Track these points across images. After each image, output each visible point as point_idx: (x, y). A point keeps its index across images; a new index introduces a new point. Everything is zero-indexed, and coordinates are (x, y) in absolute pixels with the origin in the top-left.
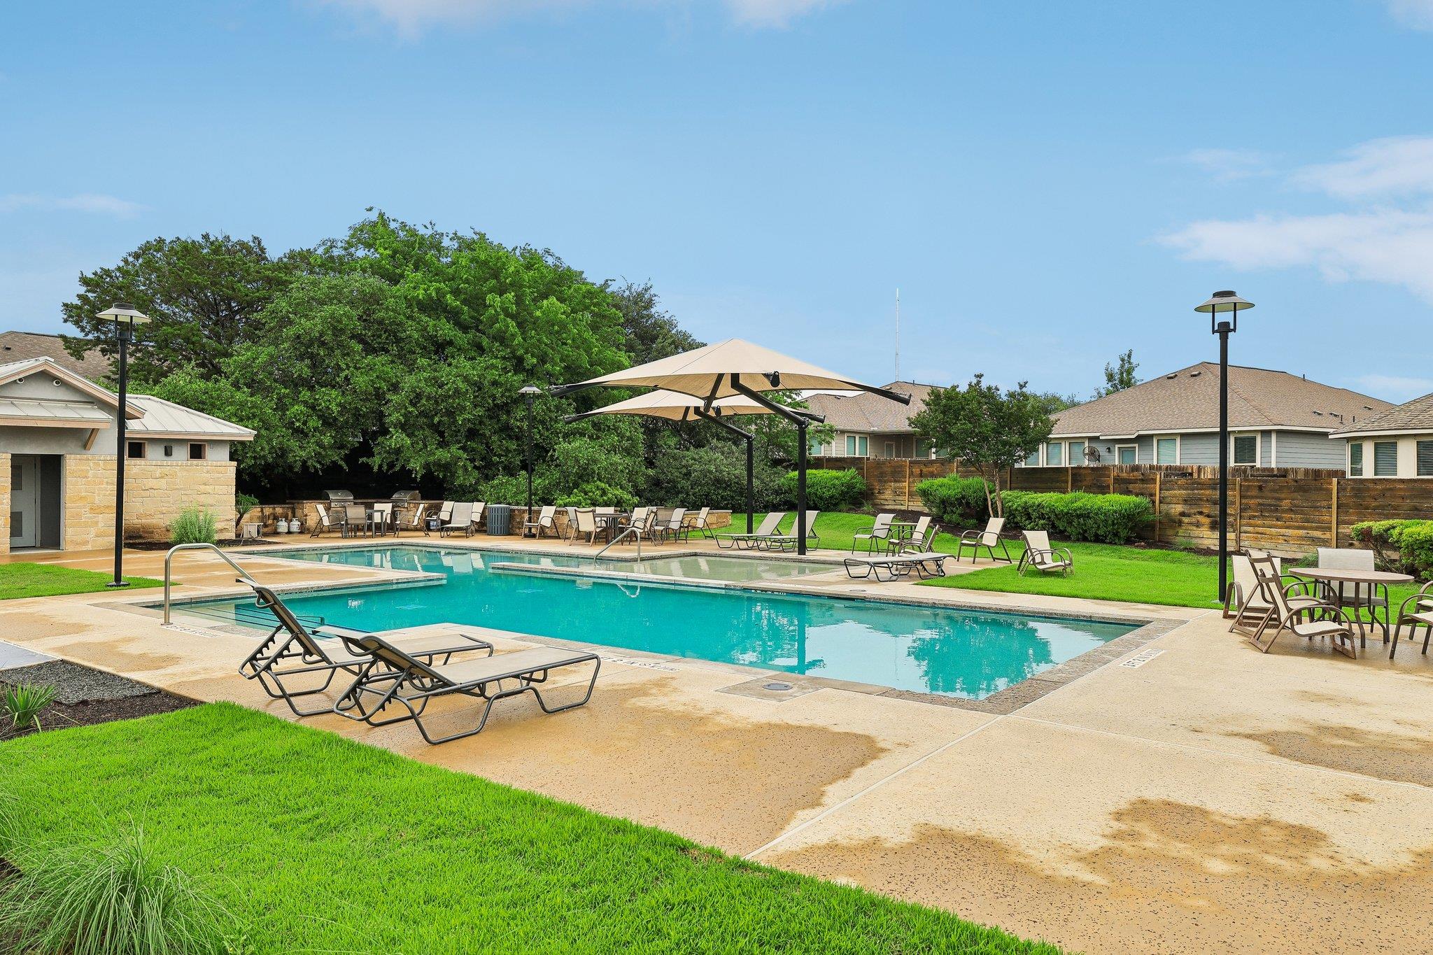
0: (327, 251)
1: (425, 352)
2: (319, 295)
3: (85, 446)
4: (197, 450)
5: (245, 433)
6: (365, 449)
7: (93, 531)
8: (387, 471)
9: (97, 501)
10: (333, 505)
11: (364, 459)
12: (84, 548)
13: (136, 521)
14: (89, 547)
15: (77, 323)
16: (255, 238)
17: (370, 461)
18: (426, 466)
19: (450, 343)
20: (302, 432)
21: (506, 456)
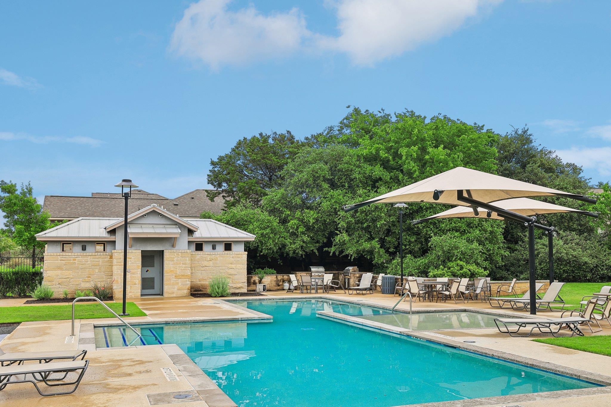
0: (328, 133)
1: (365, 185)
2: (310, 159)
3: (173, 246)
4: (228, 247)
5: (250, 237)
6: (329, 244)
7: (176, 287)
8: (339, 255)
9: (178, 273)
10: (313, 274)
11: (326, 249)
12: (172, 296)
13: (199, 283)
14: (174, 295)
15: (212, 184)
16: (288, 132)
17: (329, 250)
18: (358, 252)
19: (380, 179)
20: (295, 234)
21: (410, 245)
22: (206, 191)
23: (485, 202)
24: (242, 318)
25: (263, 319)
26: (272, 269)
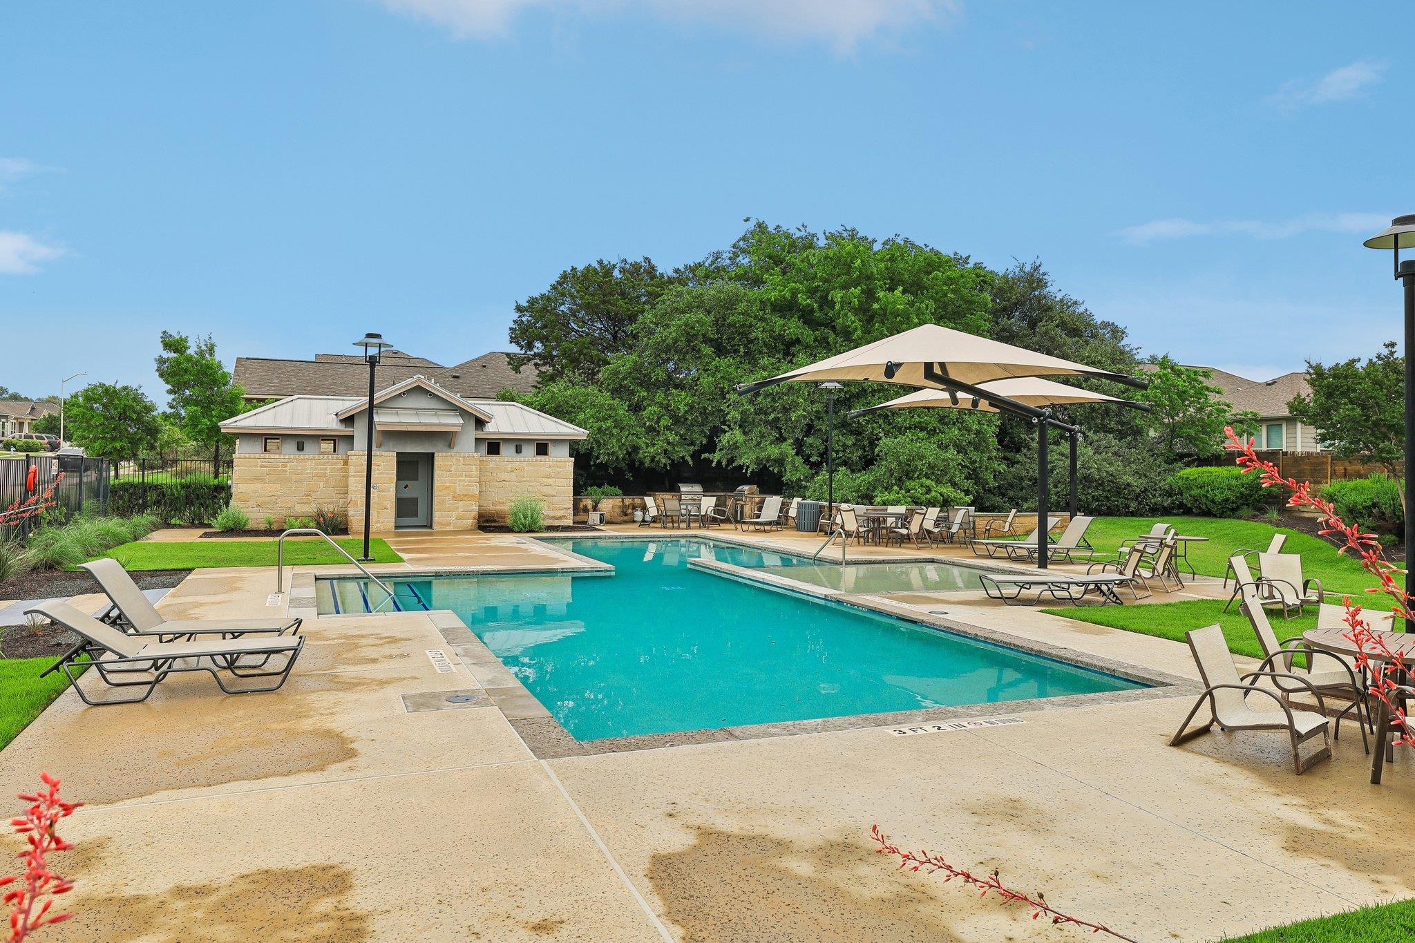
0: (713, 263)
1: (772, 349)
2: (681, 305)
3: (450, 446)
4: (542, 448)
5: (580, 433)
6: (711, 447)
7: (454, 514)
8: (727, 465)
9: (458, 491)
10: (683, 497)
11: (706, 455)
12: (448, 529)
13: (491, 508)
14: (451, 528)
15: (518, 343)
16: (646, 258)
17: (711, 456)
18: (758, 461)
19: (798, 341)
20: (655, 430)
21: (844, 451)
22: (508, 355)
23: (970, 383)
24: (562, 569)
25: (598, 571)
26: (615, 487)
